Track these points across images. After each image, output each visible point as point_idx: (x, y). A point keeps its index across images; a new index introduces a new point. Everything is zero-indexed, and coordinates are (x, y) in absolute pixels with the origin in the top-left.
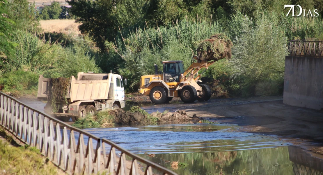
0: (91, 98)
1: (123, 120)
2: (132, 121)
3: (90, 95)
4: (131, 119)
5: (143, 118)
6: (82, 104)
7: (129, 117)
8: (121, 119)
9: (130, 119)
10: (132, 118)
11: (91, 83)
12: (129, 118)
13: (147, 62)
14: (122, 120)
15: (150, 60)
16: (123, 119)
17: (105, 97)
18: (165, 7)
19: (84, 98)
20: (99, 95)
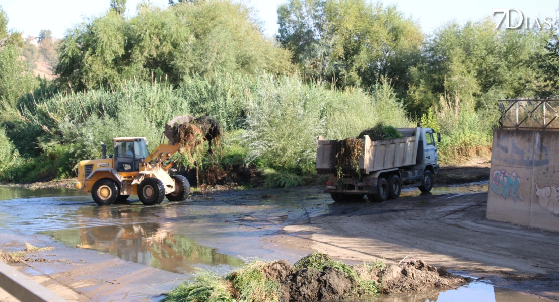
0: (393, 165)
1: (303, 293)
2: (325, 294)
3: (392, 161)
4: (324, 289)
5: (349, 286)
6: (382, 175)
7: (315, 284)
8: (294, 288)
9: (320, 289)
10: (325, 287)
11: (393, 143)
12: (316, 286)
13: (97, 134)
14: (300, 292)
15: (101, 132)
16: (301, 290)
17: (412, 162)
18: (90, 66)
19: (383, 166)
20: (404, 160)
